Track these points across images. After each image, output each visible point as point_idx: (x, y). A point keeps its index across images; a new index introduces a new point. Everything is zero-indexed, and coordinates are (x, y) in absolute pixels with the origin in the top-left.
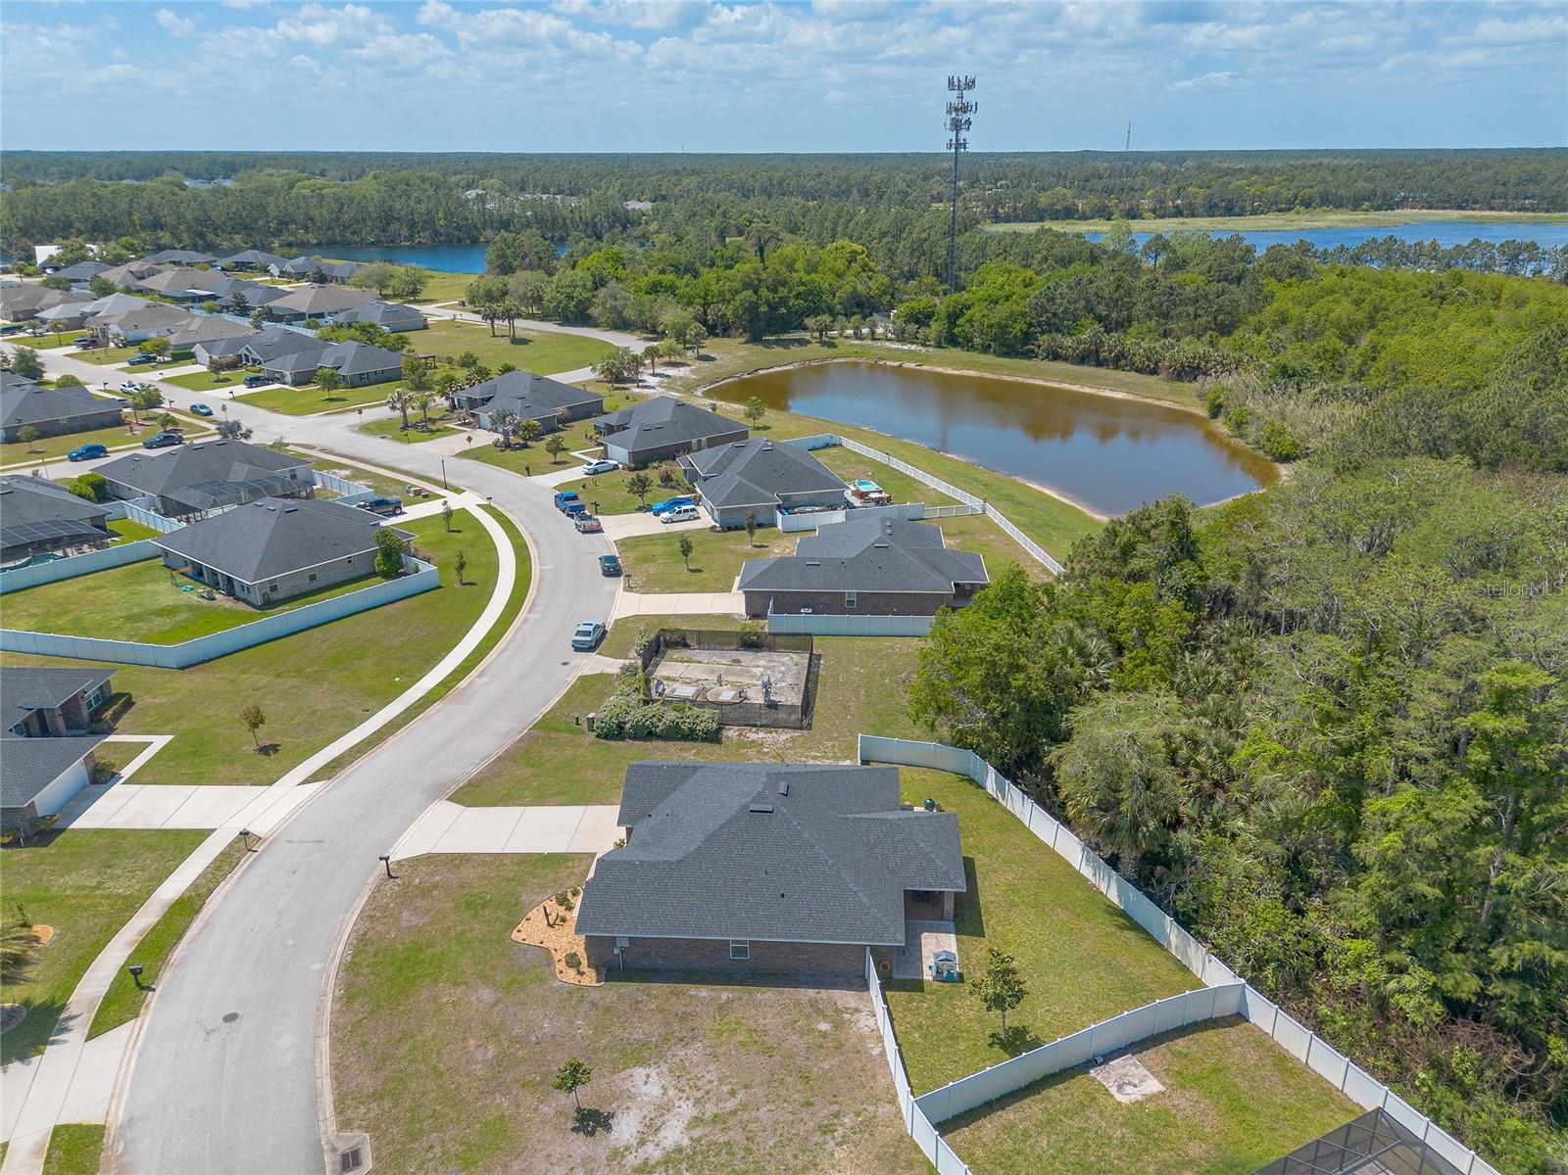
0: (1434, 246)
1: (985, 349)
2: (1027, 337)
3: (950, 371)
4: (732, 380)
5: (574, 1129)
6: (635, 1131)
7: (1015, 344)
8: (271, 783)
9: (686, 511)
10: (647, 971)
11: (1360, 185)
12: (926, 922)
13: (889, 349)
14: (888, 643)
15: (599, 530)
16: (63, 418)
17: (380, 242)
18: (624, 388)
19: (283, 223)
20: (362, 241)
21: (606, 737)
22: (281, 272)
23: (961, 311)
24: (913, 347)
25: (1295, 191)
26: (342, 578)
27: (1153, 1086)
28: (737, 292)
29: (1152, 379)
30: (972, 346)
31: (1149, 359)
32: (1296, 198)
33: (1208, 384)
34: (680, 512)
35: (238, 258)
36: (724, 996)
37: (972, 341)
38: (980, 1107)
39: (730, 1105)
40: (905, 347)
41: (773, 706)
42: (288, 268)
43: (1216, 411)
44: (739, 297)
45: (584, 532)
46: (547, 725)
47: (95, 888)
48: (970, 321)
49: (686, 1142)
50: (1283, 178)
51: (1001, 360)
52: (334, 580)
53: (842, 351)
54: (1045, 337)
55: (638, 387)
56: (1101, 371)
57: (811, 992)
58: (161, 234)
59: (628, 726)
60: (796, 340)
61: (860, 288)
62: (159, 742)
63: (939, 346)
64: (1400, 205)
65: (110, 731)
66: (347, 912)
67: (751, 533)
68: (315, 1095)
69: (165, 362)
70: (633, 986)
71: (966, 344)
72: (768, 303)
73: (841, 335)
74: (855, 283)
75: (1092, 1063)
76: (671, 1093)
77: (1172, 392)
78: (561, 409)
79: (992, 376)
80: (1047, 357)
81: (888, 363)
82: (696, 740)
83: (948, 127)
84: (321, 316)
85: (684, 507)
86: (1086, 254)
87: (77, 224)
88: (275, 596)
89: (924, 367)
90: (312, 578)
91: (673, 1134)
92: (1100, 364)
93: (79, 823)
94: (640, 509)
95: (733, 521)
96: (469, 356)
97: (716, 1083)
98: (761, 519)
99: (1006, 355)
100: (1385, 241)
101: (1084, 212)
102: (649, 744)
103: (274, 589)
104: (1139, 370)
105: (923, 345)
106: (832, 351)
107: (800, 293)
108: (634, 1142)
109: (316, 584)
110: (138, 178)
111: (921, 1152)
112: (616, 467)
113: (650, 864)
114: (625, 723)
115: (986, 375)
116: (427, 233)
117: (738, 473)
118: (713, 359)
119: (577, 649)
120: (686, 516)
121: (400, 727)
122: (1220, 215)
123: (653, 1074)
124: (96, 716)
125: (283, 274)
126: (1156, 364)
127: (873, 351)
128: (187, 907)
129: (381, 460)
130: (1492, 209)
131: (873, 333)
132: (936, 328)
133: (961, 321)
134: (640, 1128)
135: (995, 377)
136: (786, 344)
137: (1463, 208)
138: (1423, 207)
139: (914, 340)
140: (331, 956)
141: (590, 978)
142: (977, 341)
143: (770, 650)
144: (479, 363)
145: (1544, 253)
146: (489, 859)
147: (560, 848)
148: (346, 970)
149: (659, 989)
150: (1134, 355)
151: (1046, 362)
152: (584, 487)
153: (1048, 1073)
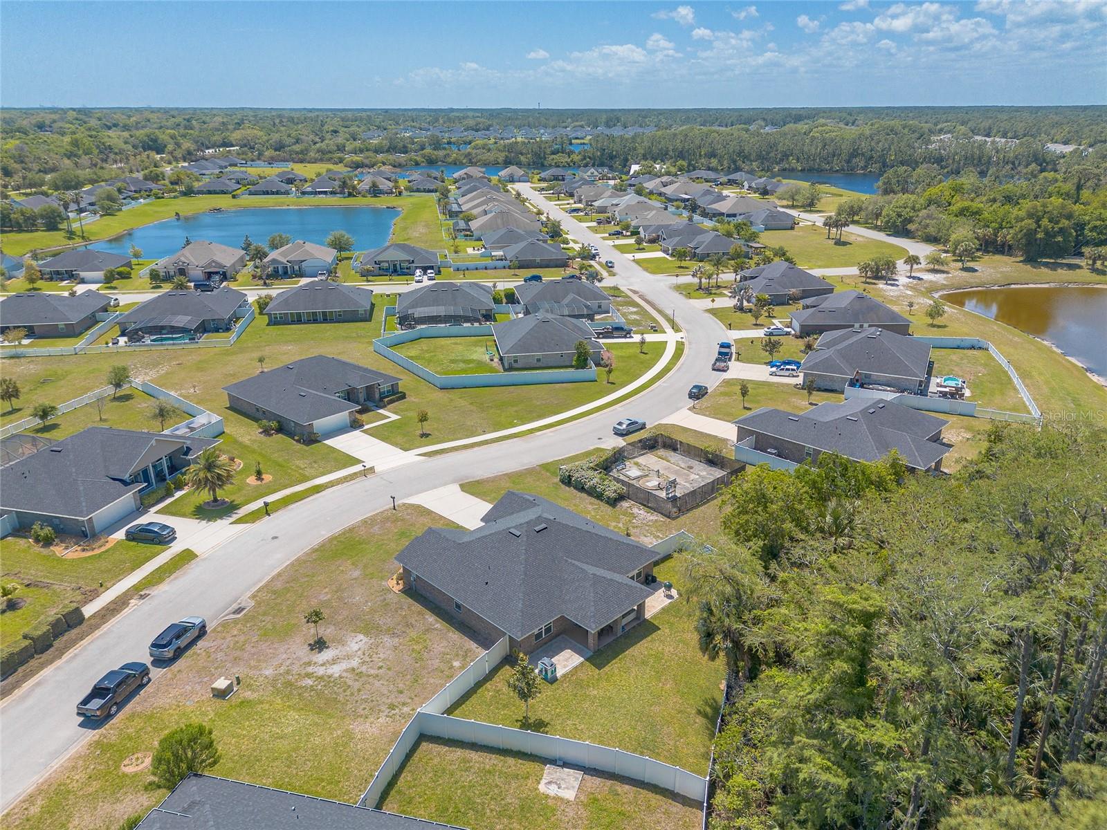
4: (980, 288)
5: (308, 644)
6: (327, 659)
8: (406, 450)
9: (788, 370)
10: (421, 598)
12: (578, 645)
16: (538, 259)
17: (843, 170)
18: (874, 284)
19: (786, 156)
20: (832, 168)
22: (750, 187)
26: (555, 365)
27: (570, 795)
28: (1022, 220)
34: (783, 369)
35: (732, 177)
36: (438, 626)
38: (468, 743)
39: (372, 672)
42: (753, 185)
44: (1019, 225)
45: (713, 370)
46: (545, 467)
47: (301, 469)
49: (336, 675)
52: (550, 365)
55: (886, 284)
58: (712, 160)
60: (1067, 264)
62: (394, 417)
65: (381, 408)
67: (810, 393)
68: (260, 581)
69: (626, 236)
70: (409, 601)
75: (553, 762)
76: (359, 653)
78: (794, 290)
82: (602, 500)
84: (734, 215)
85: (788, 367)
87: (671, 153)
88: (515, 365)
90: (539, 360)
91: (337, 669)
93: (328, 442)
94: (767, 363)
95: (813, 383)
96: (781, 249)
97: (380, 659)
98: (836, 387)
102: (579, 494)
103: (516, 361)
106: (1098, 277)
107: (1096, 227)
108: (321, 662)
109: (540, 364)
110: (745, 124)
116: (877, 165)
117: (837, 350)
118: (978, 271)
119: (616, 434)
120: (787, 373)
121: (487, 444)
123: (364, 641)
124: (381, 399)
125: (750, 188)
128: (318, 489)
129: (661, 306)
134: (330, 659)
136: (1055, 267)
140: (333, 531)
141: (398, 588)
143: (721, 468)
144: (788, 254)
148: (330, 539)
152: (752, 342)
153: (522, 750)
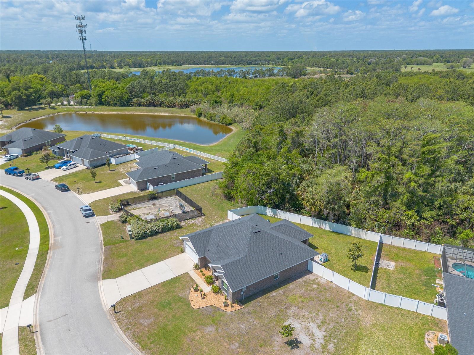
0: (213, 71)
1: (115, 105)
2: (129, 100)
3: (106, 113)
5: (292, 349)
6: (308, 339)
7: (125, 103)
9: (73, 164)
10: (251, 296)
11: (172, 59)
13: (79, 108)
14: (195, 186)
15: (38, 178)
21: (140, 239)
23: (102, 93)
24: (87, 107)
25: (156, 60)
27: (393, 263)
29: (174, 109)
30: (110, 105)
31: (171, 103)
32: (157, 63)
33: (194, 107)
34: (70, 165)
36: (281, 292)
37: (109, 103)
39: (321, 317)
40: (84, 107)
41: (185, 212)
43: (200, 115)
44: (12, 93)
45: (33, 180)
46: (109, 243)
48: (107, 96)
49: (324, 333)
50: (151, 57)
51: (122, 108)
53: (60, 110)
54: (135, 99)
56: (157, 108)
57: (300, 280)
59: (148, 232)
60: (39, 108)
61: (54, 89)
63: (96, 105)
64: (183, 64)
66: (114, 332)
67: (109, 166)
70: (253, 302)
71: (108, 104)
72: (26, 94)
73: (56, 105)
74: (50, 87)
76: (303, 323)
77: (182, 112)
79: (122, 113)
80: (137, 106)
81: (81, 113)
82: (174, 229)
83: (78, 32)
85: (71, 163)
86: (121, 76)
89: (95, 113)
91: (319, 334)
92: (155, 106)
94: (47, 168)
95: (95, 164)
97: (310, 314)
98: (104, 162)
99: (122, 106)
100: (201, 71)
101: (96, 67)
104: (168, 107)
105: (90, 106)
106: (56, 111)
108: (312, 342)
111: (375, 303)
112: (17, 157)
113: (238, 260)
114: (146, 232)
115: (120, 113)
117: (88, 147)
118: (10, 117)
119: (87, 217)
122: (138, 67)
123: (292, 321)
126: (173, 104)
127: (72, 109)
130: (205, 65)
131: (69, 104)
132: (94, 100)
133: (103, 97)
134: (308, 337)
135: (123, 113)
136: (36, 109)
137: (198, 65)
138: (189, 65)
139: (87, 104)
140: (130, 349)
141: (237, 307)
142: (111, 102)
143: (161, 198)
145: (237, 72)
146: (150, 290)
147: (172, 276)
148: (144, 350)
149: (261, 299)
150: (166, 102)
151: (137, 107)
152: (11, 165)
